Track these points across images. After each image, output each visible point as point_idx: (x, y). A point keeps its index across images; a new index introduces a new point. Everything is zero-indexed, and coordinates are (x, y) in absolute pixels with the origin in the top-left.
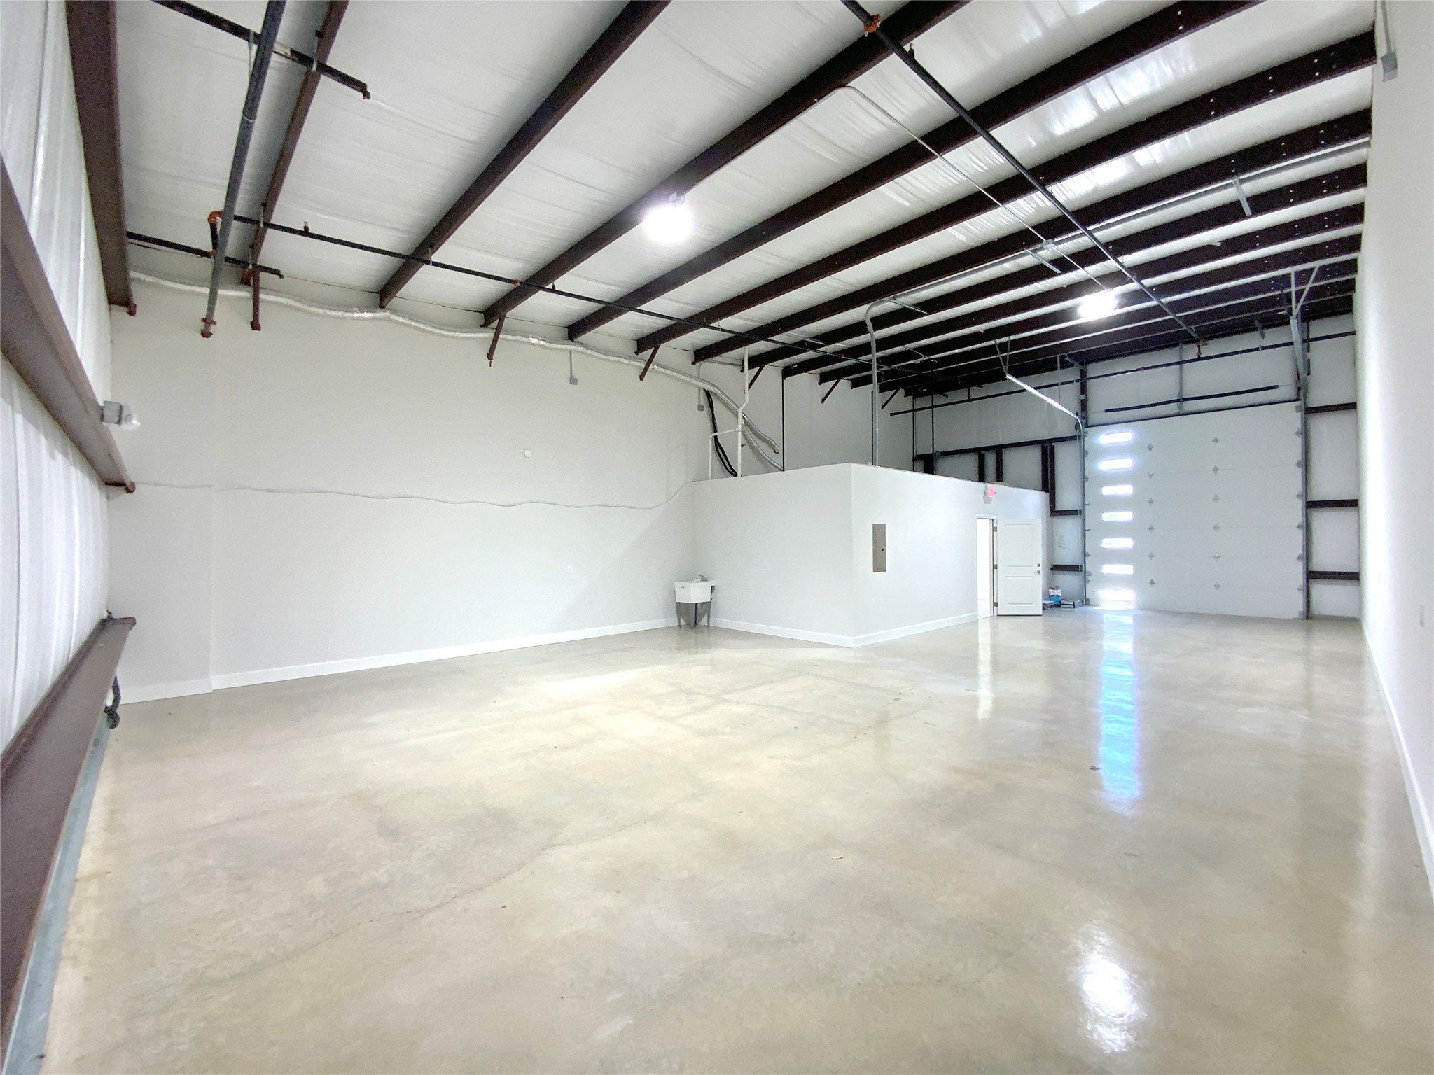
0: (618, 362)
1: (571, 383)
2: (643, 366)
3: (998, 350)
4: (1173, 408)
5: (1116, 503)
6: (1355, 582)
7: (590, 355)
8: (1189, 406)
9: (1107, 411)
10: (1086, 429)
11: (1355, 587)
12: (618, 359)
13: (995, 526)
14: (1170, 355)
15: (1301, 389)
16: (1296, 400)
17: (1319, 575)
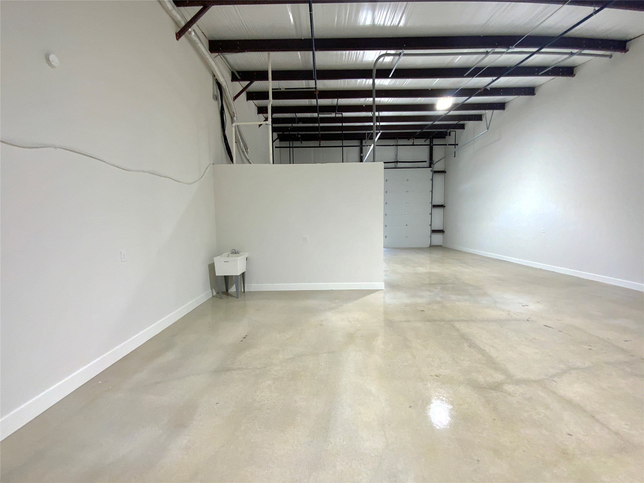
11: (443, 234)
15: (431, 164)
16: (430, 167)
17: (434, 231)
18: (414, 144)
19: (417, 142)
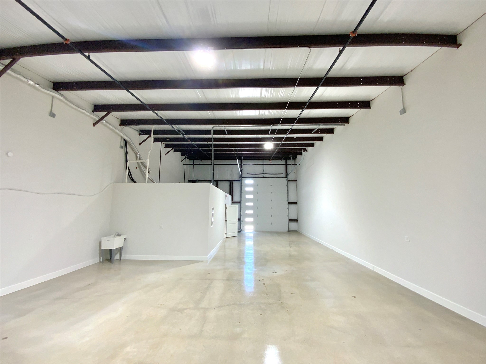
0: (84, 113)
1: (50, 116)
2: (97, 119)
3: (237, 151)
4: (262, 176)
5: (249, 200)
6: (297, 222)
7: (66, 104)
8: (266, 176)
9: (247, 174)
10: (242, 178)
11: (297, 223)
12: (84, 111)
13: (226, 207)
14: (261, 162)
15: (287, 175)
16: (286, 177)
17: (290, 220)
18: (272, 164)
19: (274, 162)
